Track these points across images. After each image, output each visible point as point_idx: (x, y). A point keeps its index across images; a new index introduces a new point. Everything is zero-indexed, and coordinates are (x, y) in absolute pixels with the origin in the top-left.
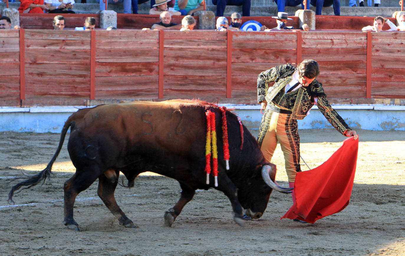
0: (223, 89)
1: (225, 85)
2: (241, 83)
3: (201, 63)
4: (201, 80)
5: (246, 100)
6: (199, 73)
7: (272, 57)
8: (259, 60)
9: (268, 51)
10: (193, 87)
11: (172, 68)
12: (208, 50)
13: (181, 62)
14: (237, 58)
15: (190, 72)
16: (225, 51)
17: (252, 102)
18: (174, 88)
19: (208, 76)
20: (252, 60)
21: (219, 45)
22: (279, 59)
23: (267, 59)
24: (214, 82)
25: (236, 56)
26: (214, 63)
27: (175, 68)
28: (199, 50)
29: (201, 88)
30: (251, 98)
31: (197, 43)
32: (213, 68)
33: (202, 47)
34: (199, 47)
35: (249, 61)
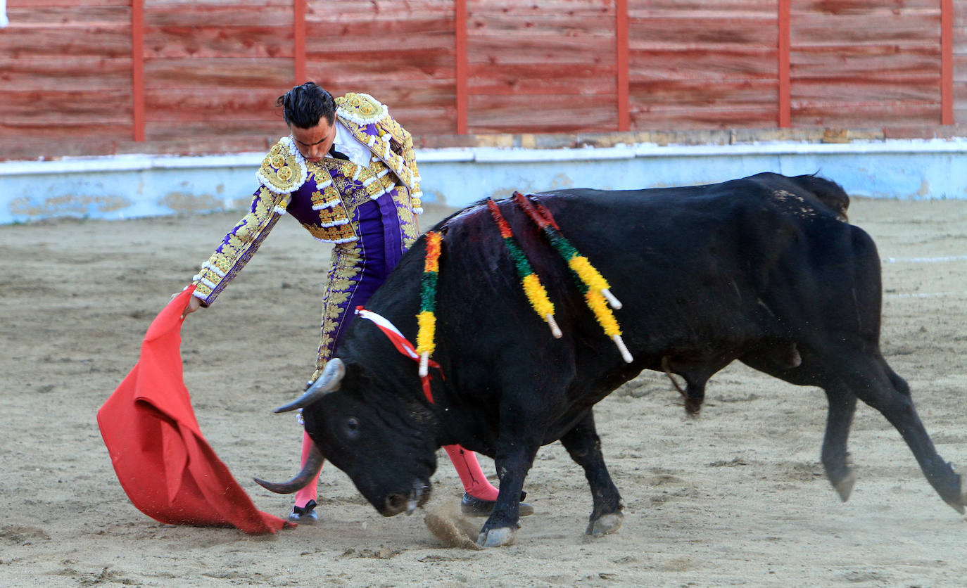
0: (126, 120)
1: (130, 112)
2: (166, 107)
3: (71, 61)
4: (75, 102)
5: (179, 145)
6: (68, 86)
7: (238, 45)
8: (208, 53)
9: (228, 32)
10: (55, 119)
11: (5, 74)
12: (88, 31)
13: (26, 61)
14: (157, 49)
15: (47, 85)
16: (128, 33)
17: (192, 149)
18: (9, 120)
19: (90, 93)
20: (191, 51)
21: (112, 20)
22: (253, 50)
23: (227, 50)
24: (103, 106)
25: (154, 45)
26: (102, 63)
27: (12, 75)
28: (67, 33)
29: (73, 120)
30: (190, 140)
31: (61, 17)
32: (100, 73)
33: (73, 24)
34: (66, 25)
35: (183, 54)
